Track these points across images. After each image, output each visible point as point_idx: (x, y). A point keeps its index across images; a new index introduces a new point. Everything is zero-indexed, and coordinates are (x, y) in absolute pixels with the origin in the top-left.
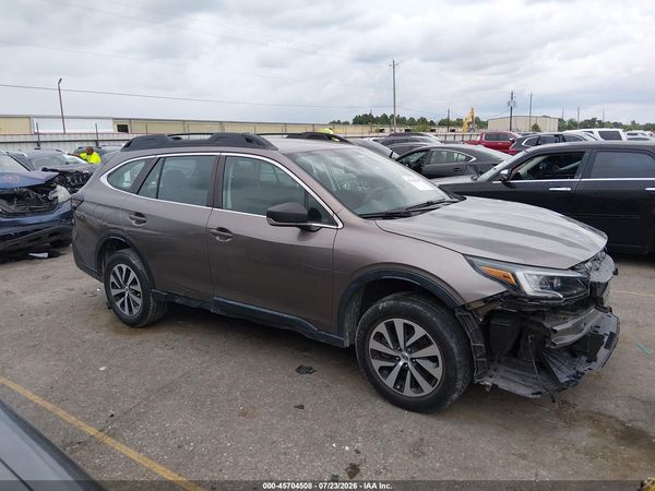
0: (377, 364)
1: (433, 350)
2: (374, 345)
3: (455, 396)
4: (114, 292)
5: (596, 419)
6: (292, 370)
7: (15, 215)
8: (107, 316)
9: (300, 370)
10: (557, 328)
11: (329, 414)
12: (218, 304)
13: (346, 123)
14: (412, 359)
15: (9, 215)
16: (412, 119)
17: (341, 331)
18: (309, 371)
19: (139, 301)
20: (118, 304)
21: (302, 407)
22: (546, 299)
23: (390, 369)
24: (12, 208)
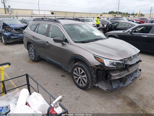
0: (75, 77)
1: (85, 76)
2: (74, 73)
3: (89, 87)
4: (30, 53)
5: (125, 98)
6: (60, 76)
7: (17, 34)
8: (29, 58)
9: (62, 76)
10: (113, 75)
11: (63, 87)
12: (47, 59)
13: (107, 13)
14: (81, 77)
15: (16, 34)
16: (124, 13)
17: (68, 69)
18: (64, 76)
19: (34, 56)
20: (31, 56)
21: (58, 85)
22: (111, 67)
23: (77, 79)
24: (17, 32)
